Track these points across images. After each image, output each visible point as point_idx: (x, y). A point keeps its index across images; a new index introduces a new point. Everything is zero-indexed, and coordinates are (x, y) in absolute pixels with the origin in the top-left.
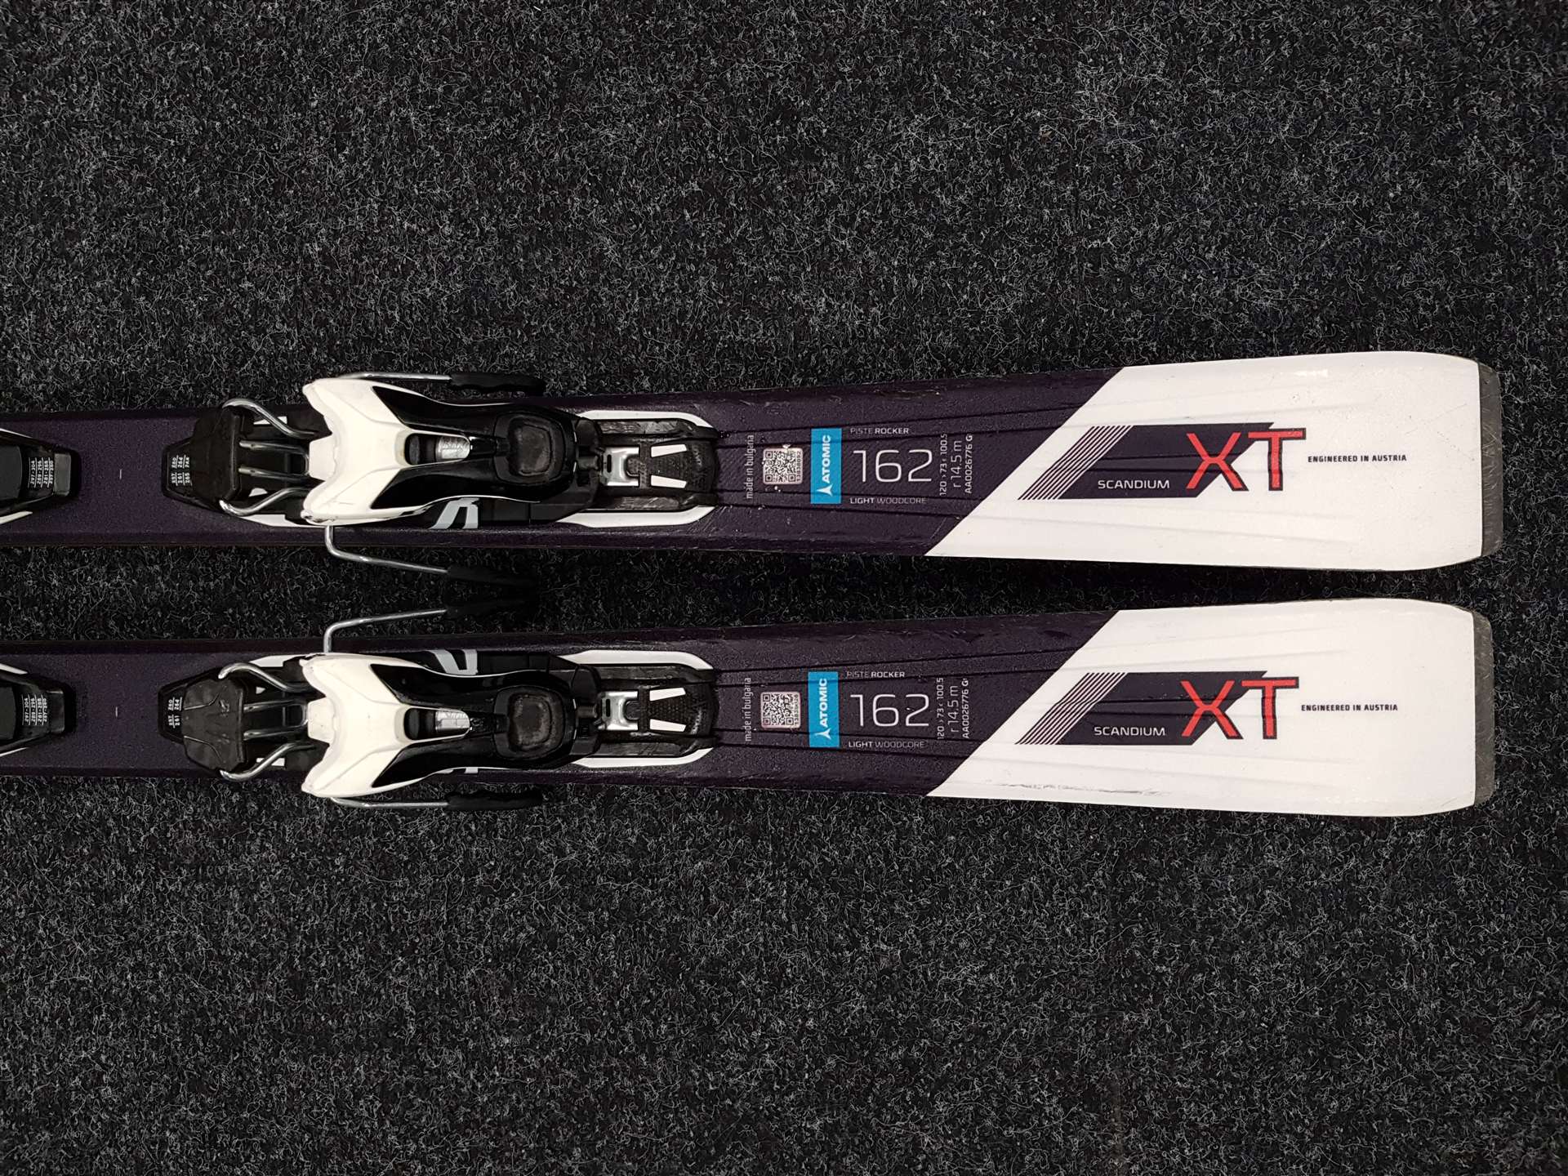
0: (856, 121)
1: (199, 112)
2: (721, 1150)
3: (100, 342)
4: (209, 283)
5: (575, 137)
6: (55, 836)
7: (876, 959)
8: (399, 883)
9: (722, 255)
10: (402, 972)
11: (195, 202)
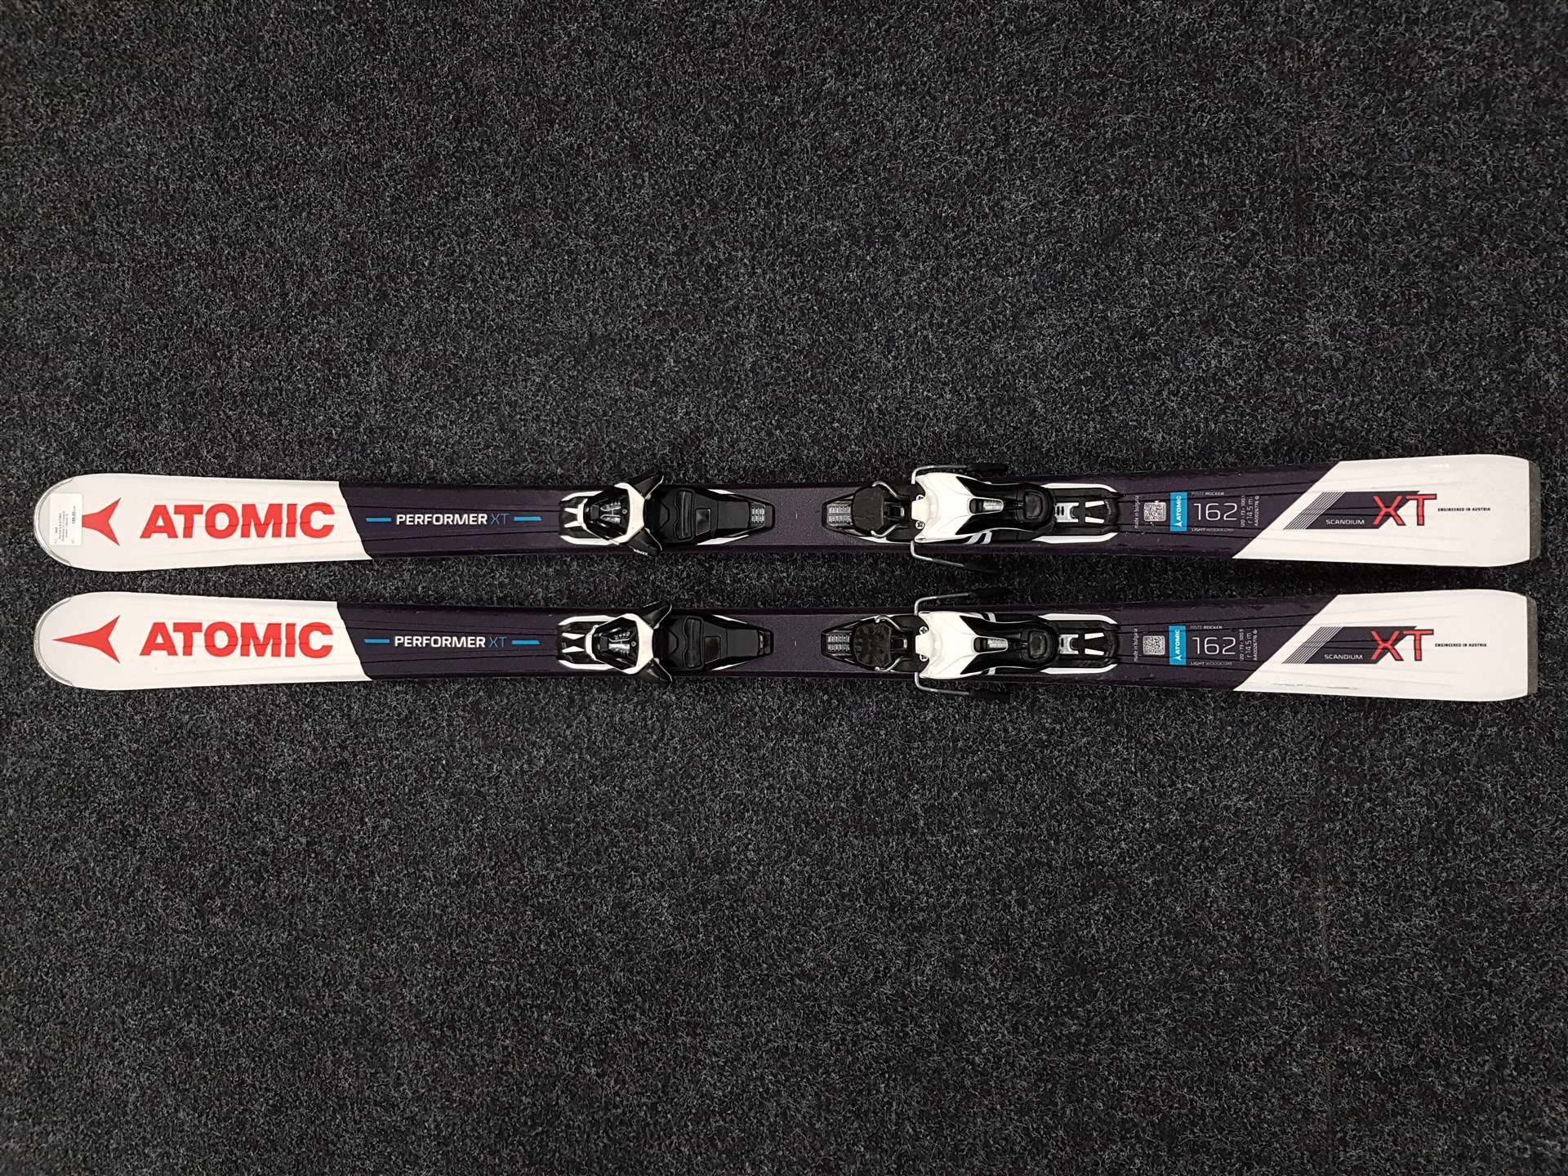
0: (1181, 340)
1: (811, 331)
2: (1095, 893)
3: (754, 454)
4: (815, 422)
5: (1020, 347)
6: (725, 717)
7: (1185, 792)
8: (916, 745)
9: (1103, 410)
10: (916, 793)
11: (808, 380)
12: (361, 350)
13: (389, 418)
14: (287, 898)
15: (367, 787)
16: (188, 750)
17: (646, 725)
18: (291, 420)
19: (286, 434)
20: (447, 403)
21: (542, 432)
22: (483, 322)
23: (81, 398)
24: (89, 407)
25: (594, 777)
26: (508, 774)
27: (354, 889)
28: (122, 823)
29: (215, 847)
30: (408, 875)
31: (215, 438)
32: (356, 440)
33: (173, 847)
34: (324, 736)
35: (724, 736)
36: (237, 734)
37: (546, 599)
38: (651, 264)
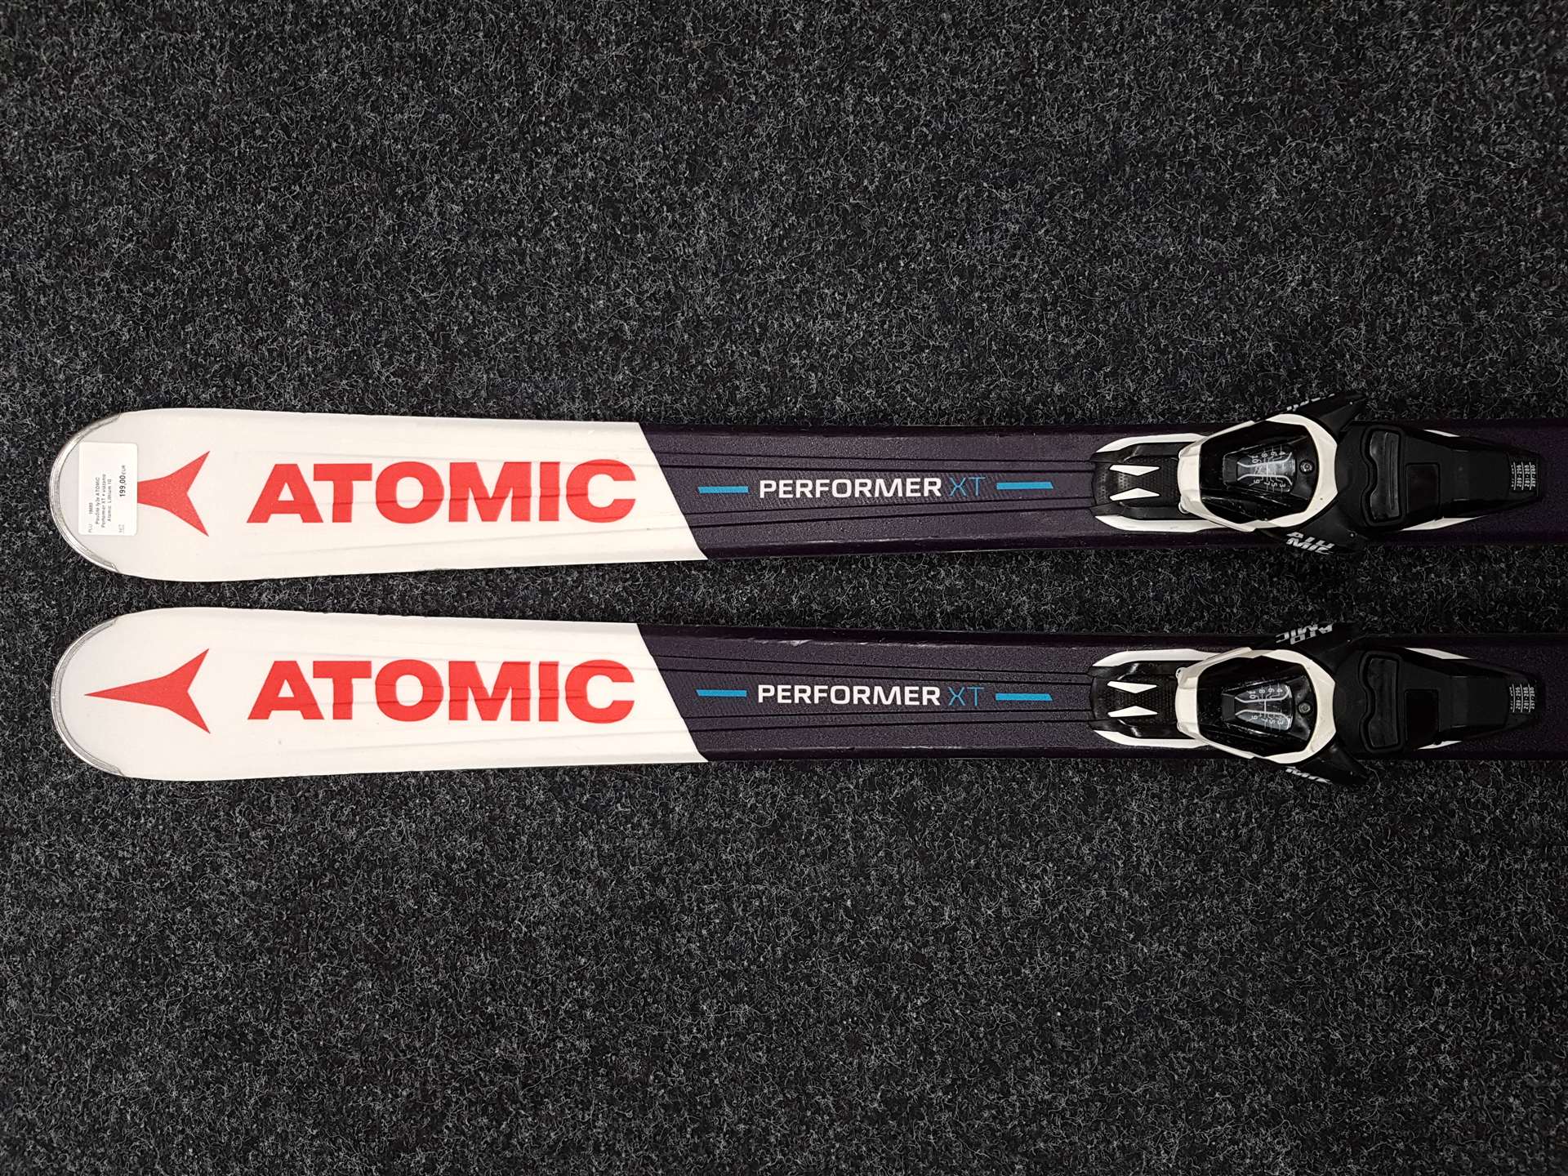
1: (1541, 137)
3: (1439, 353)
11: (1537, 222)
12: (676, 182)
13: (730, 301)
14: (552, 1148)
15: (703, 949)
16: (357, 890)
17: (1237, 836)
18: (543, 307)
19: (534, 331)
20: (839, 273)
21: (1024, 320)
22: (908, 129)
23: (131, 272)
24: (150, 287)
25: (1139, 930)
26: (973, 923)
27: (682, 1129)
28: (232, 1020)
29: (413, 1061)
30: (786, 1103)
31: (397, 339)
32: (669, 341)
33: (330, 1060)
34: (618, 860)
35: (1391, 854)
36: (451, 859)
37: (1036, 616)
38: (1229, 21)
